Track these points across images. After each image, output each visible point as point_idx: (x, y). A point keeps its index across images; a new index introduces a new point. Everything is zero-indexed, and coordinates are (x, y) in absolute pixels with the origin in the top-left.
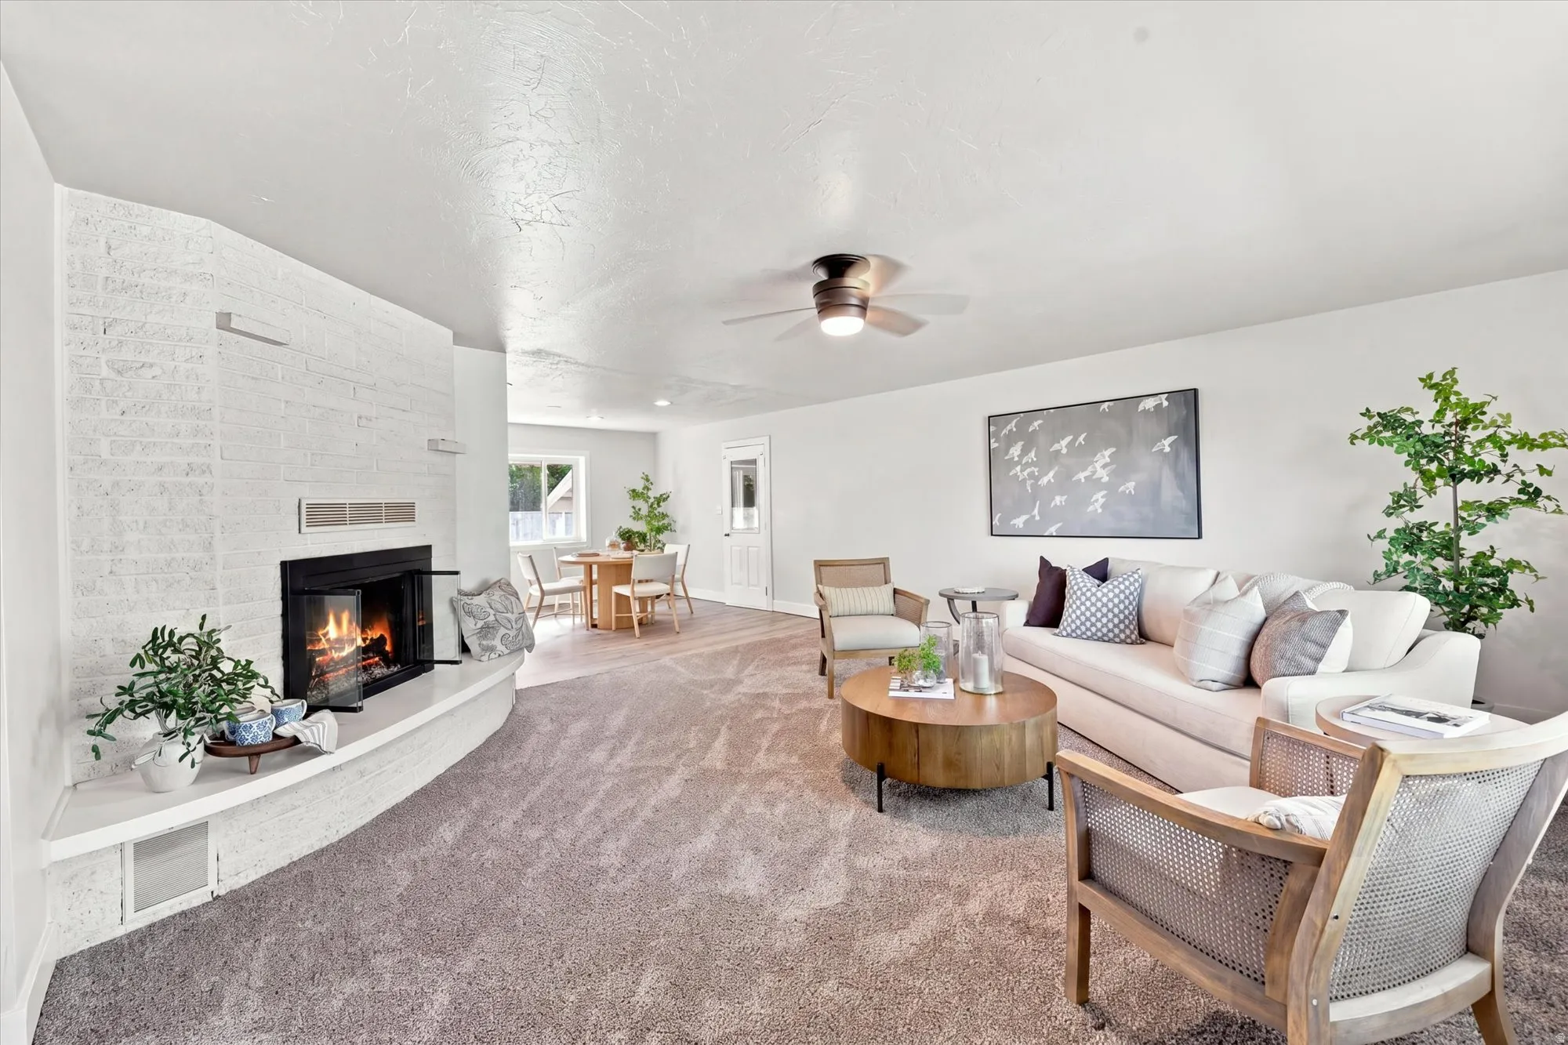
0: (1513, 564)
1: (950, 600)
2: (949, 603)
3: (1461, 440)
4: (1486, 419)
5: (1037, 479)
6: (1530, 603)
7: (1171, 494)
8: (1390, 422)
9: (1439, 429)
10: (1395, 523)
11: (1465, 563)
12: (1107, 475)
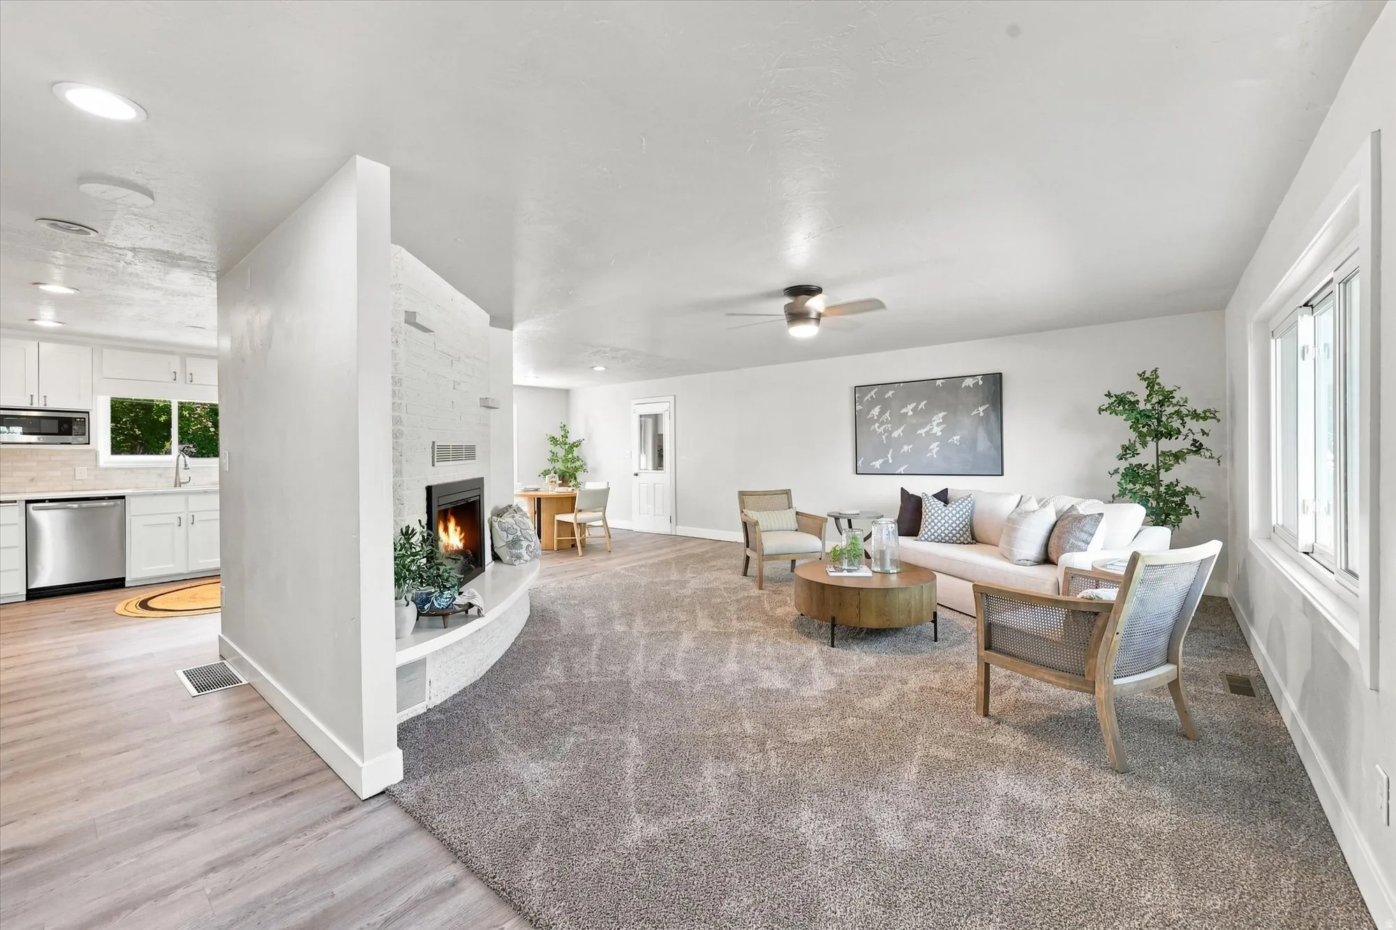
0: (1188, 490)
1: (837, 519)
2: (836, 522)
3: (1160, 414)
4: (1174, 401)
5: (891, 432)
6: (1197, 513)
7: (983, 444)
8: (1121, 400)
9: (1149, 406)
10: (1123, 465)
11: (1162, 489)
12: (941, 431)
